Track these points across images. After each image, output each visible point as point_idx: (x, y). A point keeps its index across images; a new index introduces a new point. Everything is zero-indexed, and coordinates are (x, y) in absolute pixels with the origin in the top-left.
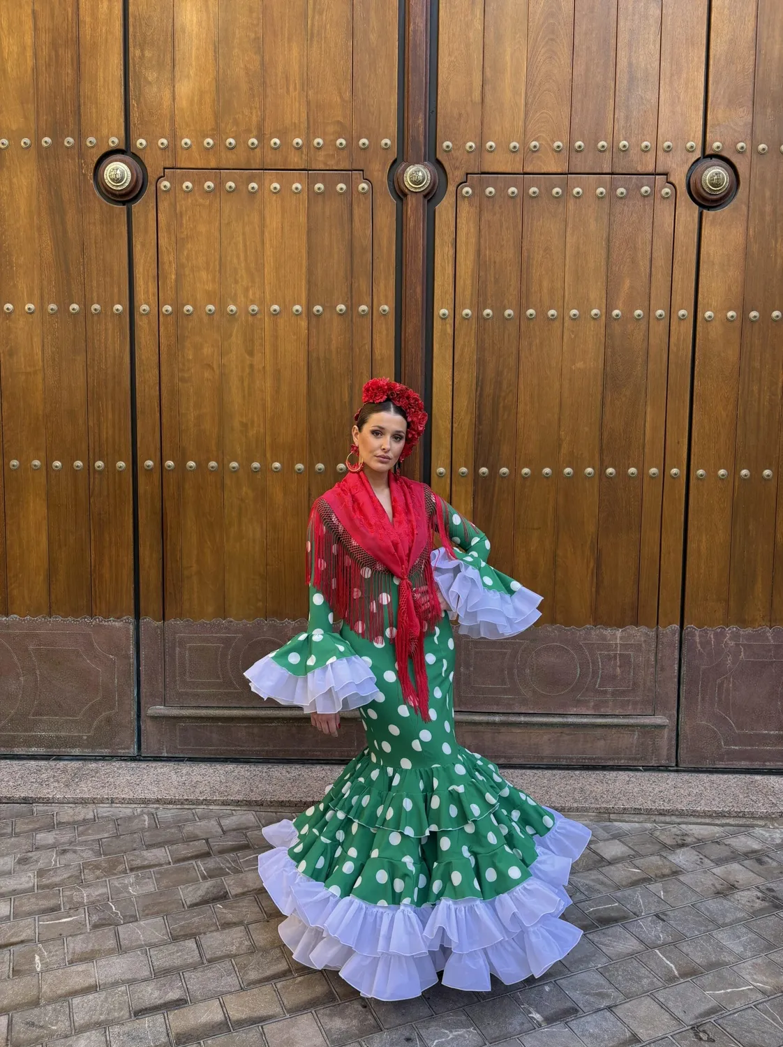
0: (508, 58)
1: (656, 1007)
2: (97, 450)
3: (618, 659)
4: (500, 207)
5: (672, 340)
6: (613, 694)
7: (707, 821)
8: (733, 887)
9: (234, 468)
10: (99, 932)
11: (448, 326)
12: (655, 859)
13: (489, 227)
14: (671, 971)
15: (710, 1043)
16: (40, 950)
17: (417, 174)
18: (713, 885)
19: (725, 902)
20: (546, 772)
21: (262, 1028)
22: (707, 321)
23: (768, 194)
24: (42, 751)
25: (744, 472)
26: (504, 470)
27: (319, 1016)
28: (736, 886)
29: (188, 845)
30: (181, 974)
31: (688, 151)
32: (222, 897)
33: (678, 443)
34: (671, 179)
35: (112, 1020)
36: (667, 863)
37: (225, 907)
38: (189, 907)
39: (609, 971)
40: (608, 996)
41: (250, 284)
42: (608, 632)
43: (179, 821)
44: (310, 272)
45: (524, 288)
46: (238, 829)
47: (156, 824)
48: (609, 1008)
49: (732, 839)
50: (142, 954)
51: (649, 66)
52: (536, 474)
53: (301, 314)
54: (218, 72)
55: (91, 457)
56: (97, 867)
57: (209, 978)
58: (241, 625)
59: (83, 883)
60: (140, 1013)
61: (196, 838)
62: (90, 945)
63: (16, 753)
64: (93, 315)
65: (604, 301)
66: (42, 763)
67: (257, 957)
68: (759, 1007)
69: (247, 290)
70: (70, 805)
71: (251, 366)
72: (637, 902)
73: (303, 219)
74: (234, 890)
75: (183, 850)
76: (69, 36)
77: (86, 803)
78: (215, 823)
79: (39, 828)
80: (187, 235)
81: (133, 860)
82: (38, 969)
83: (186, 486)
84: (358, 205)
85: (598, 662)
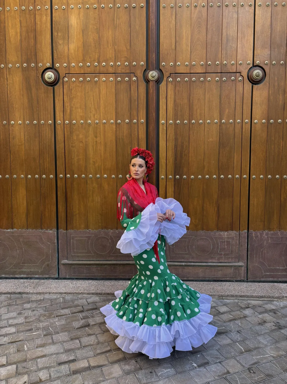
0: (184, 34)
1: (236, 362)
2: (43, 171)
3: (226, 242)
4: (182, 85)
5: (243, 130)
6: (224, 255)
7: (257, 299)
8: (265, 322)
9: (91, 177)
10: (46, 337)
11: (164, 127)
12: (238, 312)
13: (178, 92)
14: (242, 350)
15: (254, 374)
16: (26, 343)
17: (153, 74)
18: (258, 321)
19: (262, 327)
20: (201, 282)
21: (102, 369)
22: (255, 123)
23: (276, 79)
24: (25, 276)
25: (269, 176)
26: (185, 176)
27: (121, 365)
28: (266, 321)
29: (76, 308)
30: (74, 351)
31: (248, 64)
32: (88, 326)
33: (246, 166)
34: (242, 74)
35: (51, 366)
36: (242, 314)
37: (89, 329)
38: (77, 329)
39: (220, 350)
40: (220, 358)
41: (95, 113)
42: (222, 233)
43: (73, 300)
44: (116, 109)
45: (191, 114)
46: (93, 303)
47: (65, 301)
48: (220, 362)
49: (266, 305)
50: (61, 344)
51: (234, 35)
52: (196, 178)
53: (113, 123)
54: (84, 40)
55: (41, 174)
56: (45, 316)
57: (84, 352)
58: (94, 232)
59: (40, 321)
60: (60, 364)
61: (79, 306)
62: (43, 342)
63: (16, 277)
64: (41, 125)
65: (219, 117)
66: (25, 280)
67: (100, 346)
68: (271, 362)
69: (94, 115)
70: (35, 295)
71: (96, 141)
72: (231, 327)
73: (113, 90)
74: (92, 323)
75: (74, 310)
76: (32, 29)
77: (41, 294)
78: (85, 301)
79: (24, 302)
80: (74, 96)
81: (57, 313)
82: (26, 350)
83: (74, 183)
84: (133, 85)
85: (219, 243)
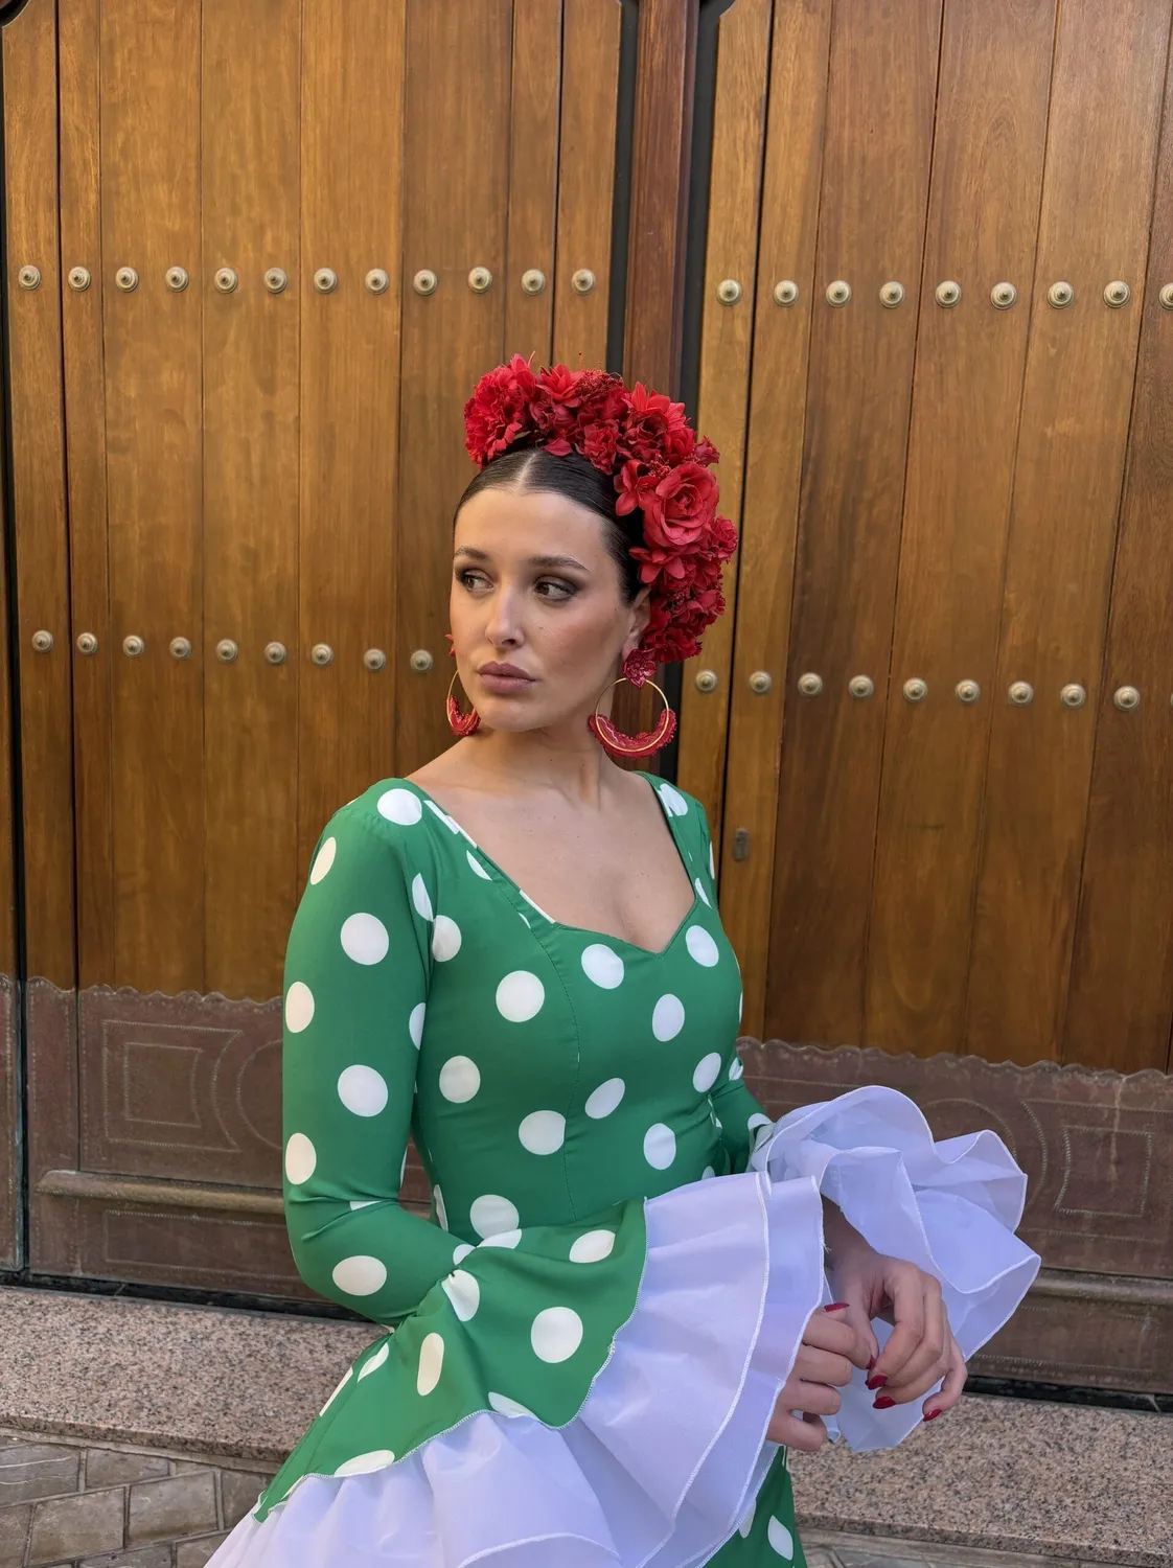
3: (1114, 1145)
6: (1097, 1225)
9: (227, 654)
11: (738, 322)
13: (854, 66)
26: (861, 681)
41: (267, 216)
42: (1093, 1081)
44: (408, 188)
45: (933, 231)
52: (942, 692)
53: (385, 290)
58: (241, 1010)
65: (1142, 258)
69: (260, 231)
71: (269, 417)
73: (393, 52)
80: (125, 92)
83: (124, 693)
84: (528, 17)
85: (1064, 1147)
